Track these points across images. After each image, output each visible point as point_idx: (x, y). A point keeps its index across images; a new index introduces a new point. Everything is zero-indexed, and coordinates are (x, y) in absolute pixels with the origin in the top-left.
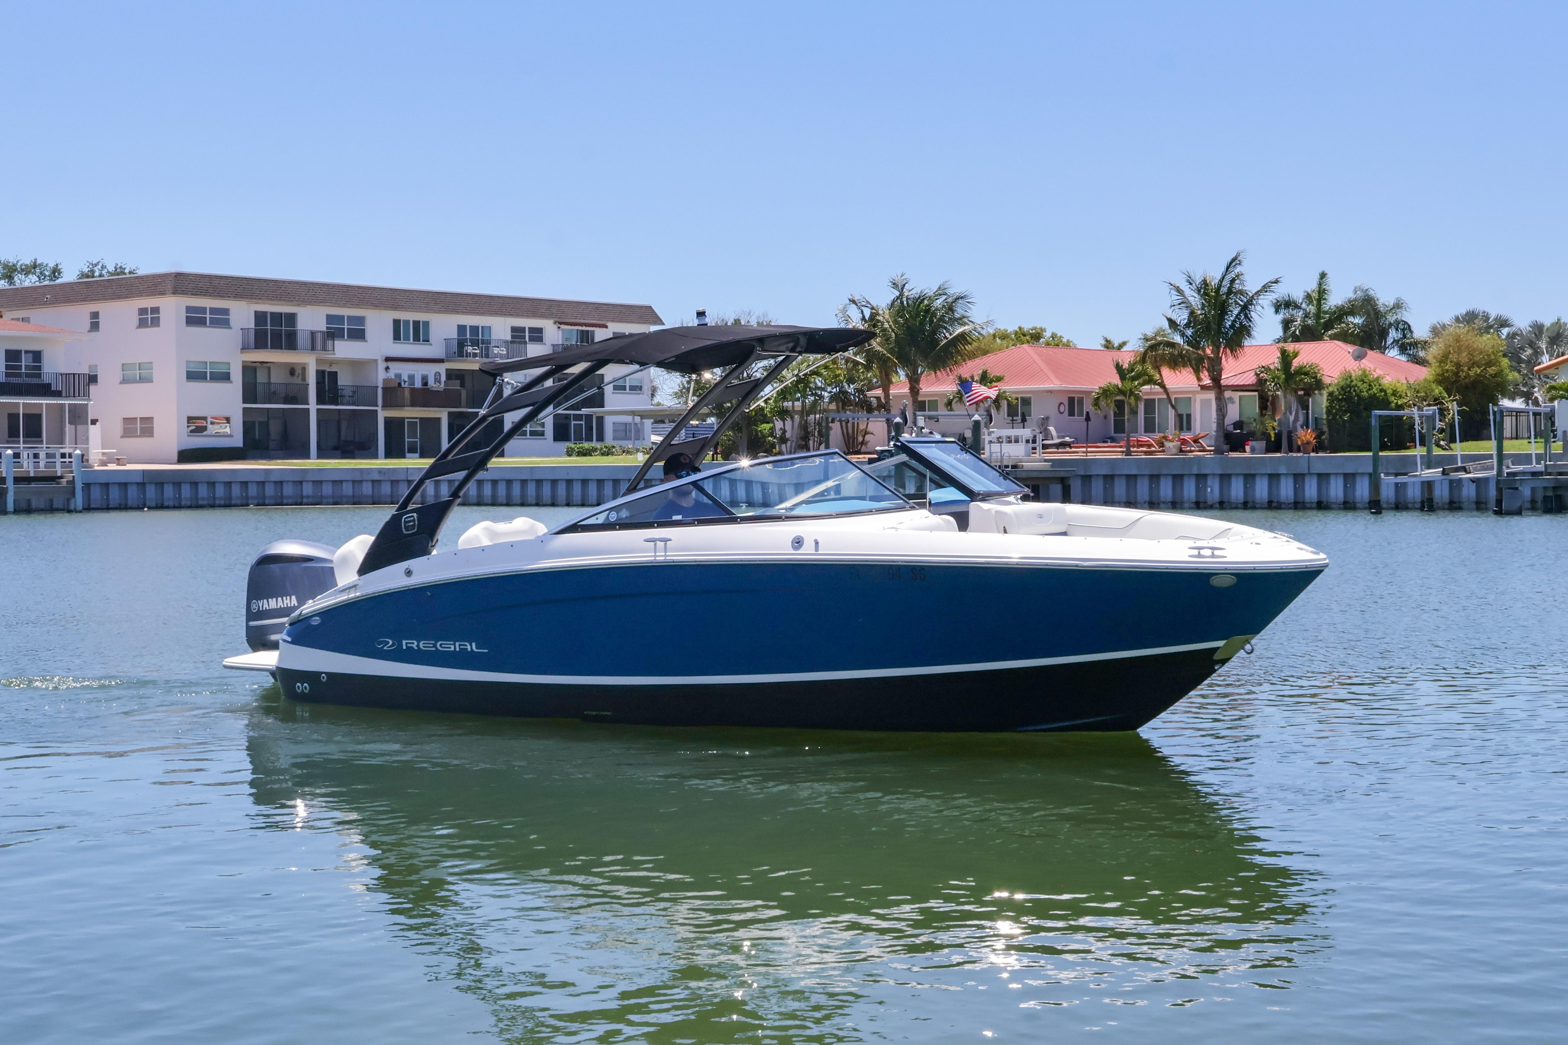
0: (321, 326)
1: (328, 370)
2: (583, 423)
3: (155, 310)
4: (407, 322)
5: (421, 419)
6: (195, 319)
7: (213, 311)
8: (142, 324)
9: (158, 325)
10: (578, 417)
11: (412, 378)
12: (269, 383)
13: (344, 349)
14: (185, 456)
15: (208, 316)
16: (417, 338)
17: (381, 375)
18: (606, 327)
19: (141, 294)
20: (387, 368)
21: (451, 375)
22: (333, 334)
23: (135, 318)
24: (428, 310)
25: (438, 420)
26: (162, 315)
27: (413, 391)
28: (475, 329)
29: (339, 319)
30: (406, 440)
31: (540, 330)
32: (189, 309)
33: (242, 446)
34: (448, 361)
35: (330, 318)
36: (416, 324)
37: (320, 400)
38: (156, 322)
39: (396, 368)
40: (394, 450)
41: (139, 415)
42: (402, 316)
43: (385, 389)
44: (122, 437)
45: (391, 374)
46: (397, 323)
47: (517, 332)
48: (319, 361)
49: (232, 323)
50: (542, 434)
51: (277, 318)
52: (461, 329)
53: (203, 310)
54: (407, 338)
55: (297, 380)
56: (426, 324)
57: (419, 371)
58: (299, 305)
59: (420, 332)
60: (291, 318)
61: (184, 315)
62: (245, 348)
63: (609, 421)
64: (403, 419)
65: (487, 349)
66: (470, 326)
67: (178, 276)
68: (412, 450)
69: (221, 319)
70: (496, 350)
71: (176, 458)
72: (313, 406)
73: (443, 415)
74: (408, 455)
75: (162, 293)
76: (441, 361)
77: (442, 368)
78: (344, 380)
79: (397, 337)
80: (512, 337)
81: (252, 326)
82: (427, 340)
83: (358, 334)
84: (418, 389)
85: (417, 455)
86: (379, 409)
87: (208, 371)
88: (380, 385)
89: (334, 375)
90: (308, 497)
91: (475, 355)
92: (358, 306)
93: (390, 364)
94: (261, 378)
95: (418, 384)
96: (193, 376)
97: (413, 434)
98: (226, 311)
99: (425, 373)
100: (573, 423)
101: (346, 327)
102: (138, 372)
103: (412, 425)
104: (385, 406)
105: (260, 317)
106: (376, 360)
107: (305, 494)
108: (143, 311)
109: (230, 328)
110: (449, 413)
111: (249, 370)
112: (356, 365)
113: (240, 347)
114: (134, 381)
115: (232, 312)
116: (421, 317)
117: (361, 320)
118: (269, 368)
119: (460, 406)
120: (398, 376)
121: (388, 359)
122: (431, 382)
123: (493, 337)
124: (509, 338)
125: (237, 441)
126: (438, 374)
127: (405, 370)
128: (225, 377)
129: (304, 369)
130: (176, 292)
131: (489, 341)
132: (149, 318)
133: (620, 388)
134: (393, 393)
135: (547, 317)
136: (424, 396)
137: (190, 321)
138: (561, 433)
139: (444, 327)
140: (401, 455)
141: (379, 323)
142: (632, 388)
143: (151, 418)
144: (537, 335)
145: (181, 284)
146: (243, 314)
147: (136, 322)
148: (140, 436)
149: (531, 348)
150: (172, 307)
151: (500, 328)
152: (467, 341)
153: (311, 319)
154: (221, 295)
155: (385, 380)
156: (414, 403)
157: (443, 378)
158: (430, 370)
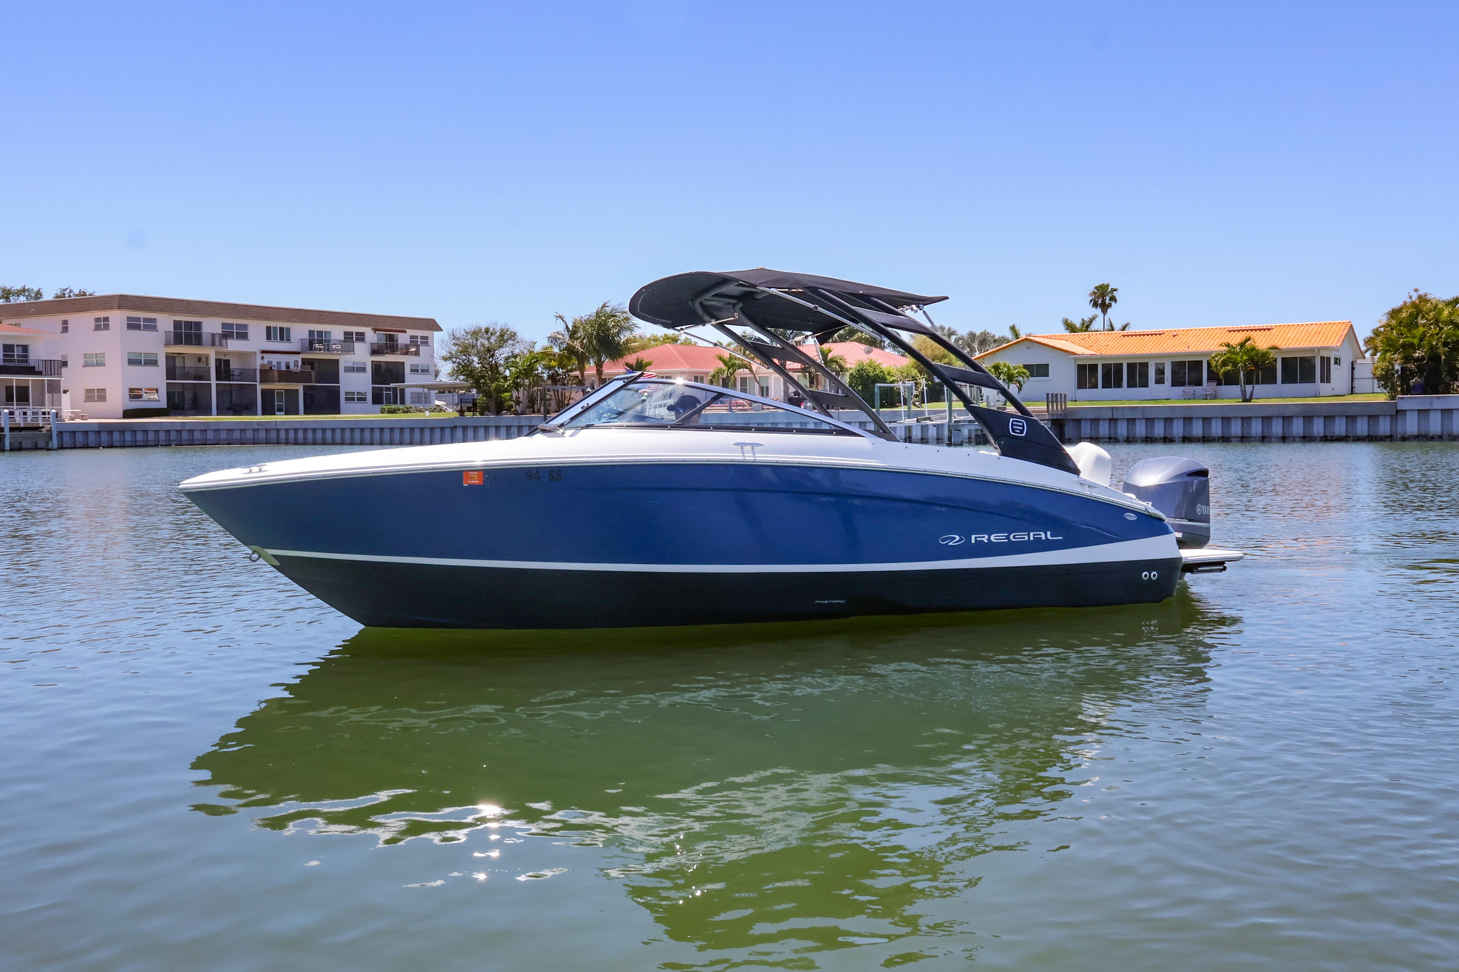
0: (219, 330)
1: (223, 358)
2: (391, 392)
3: (106, 319)
4: (275, 328)
5: (285, 390)
6: (133, 325)
7: (145, 320)
8: (98, 328)
9: (108, 329)
10: (389, 389)
11: (279, 364)
12: (184, 367)
13: (234, 345)
14: (127, 414)
15: (142, 323)
16: (282, 338)
17: (259, 362)
18: (406, 332)
19: (97, 308)
20: (263, 358)
21: (305, 362)
22: (226, 335)
23: (92, 324)
24: (289, 321)
25: (297, 390)
26: (111, 322)
27: (279, 372)
28: (320, 333)
29: (231, 326)
30: (276, 403)
31: (363, 334)
32: (129, 318)
33: (166, 407)
35: (224, 325)
36: (282, 329)
37: (218, 379)
38: (107, 327)
39: (268, 358)
40: (268, 410)
41: (96, 387)
42: (272, 324)
43: (261, 371)
44: (85, 401)
45: (265, 361)
46: (268, 329)
47: (348, 335)
48: (217, 353)
49: (158, 328)
50: (364, 399)
51: (189, 324)
52: (311, 332)
53: (139, 319)
54: (275, 338)
55: (203, 365)
56: (288, 329)
57: (283, 359)
58: (203, 317)
59: (284, 335)
60: (198, 325)
61: (125, 322)
62: (167, 344)
63: (408, 392)
64: (274, 390)
65: (328, 345)
66: (317, 331)
67: (122, 297)
68: (280, 409)
69: (151, 325)
70: (335, 347)
71: (121, 414)
72: (213, 382)
73: (300, 387)
74: (277, 413)
75: (111, 308)
76: (298, 353)
77: (299, 358)
78: (233, 365)
79: (269, 337)
80: (345, 338)
81: (172, 330)
82: (289, 340)
83: (243, 336)
84: (283, 371)
85: (283, 413)
86: (258, 383)
87: (143, 359)
88: (258, 368)
89: (227, 362)
90: (210, 440)
91: (320, 349)
92: (242, 318)
93: (265, 355)
94: (179, 363)
95: (283, 368)
96: (133, 362)
97: (280, 400)
98: (154, 320)
100: (385, 392)
101: (235, 331)
102: (95, 359)
103: (280, 394)
104: (262, 381)
105: (177, 324)
106: (255, 352)
107: (208, 438)
108: (98, 320)
109: (157, 331)
110: (304, 386)
111: (170, 358)
112: (242, 355)
113: (164, 343)
114: (92, 365)
115: (158, 321)
116: (285, 325)
117: (245, 326)
118: (184, 357)
119: (311, 382)
120: (270, 363)
121: (263, 352)
122: (292, 367)
123: (332, 338)
124: (342, 339)
125: (163, 404)
126: (296, 362)
127: (274, 359)
128: (154, 363)
129: (207, 358)
130: (120, 307)
131: (329, 341)
132: (102, 325)
133: (414, 370)
134: (266, 374)
135: (367, 326)
136: (287, 375)
137: (130, 327)
138: (377, 399)
139: (300, 331)
140: (273, 413)
141: (257, 329)
142: (422, 371)
143: (105, 389)
144: (361, 337)
145: (123, 302)
146: (166, 322)
147: (93, 327)
148: (97, 401)
149: (357, 345)
150: (118, 317)
151: (337, 332)
152: (315, 340)
153: (211, 326)
154: (151, 310)
155: (261, 365)
156: (280, 380)
157: (300, 364)
158: (291, 359)
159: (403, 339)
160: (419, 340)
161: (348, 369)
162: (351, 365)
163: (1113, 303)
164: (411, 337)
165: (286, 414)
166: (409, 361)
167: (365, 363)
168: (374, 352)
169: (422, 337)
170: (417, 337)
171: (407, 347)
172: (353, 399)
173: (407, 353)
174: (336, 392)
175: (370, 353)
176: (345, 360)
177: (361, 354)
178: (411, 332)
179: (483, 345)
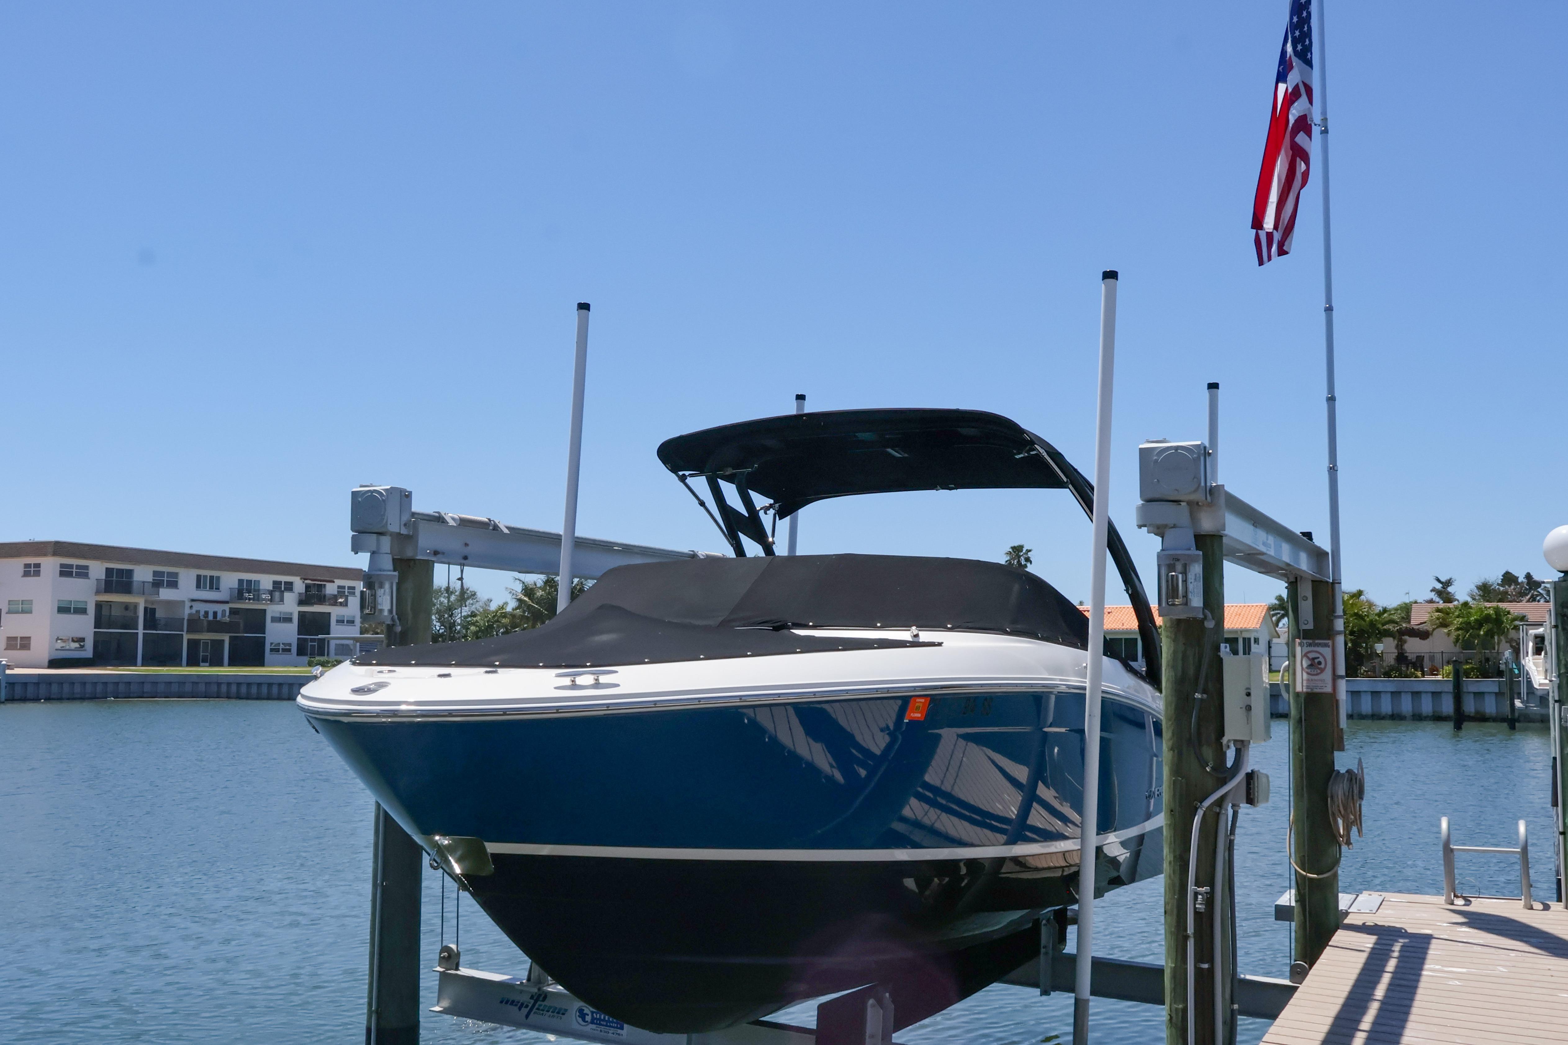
0: (150, 578)
1: (150, 607)
2: (316, 644)
3: (38, 566)
4: (205, 577)
5: (212, 640)
6: (66, 571)
7: (78, 567)
8: (26, 574)
9: (39, 575)
10: (313, 640)
11: (207, 613)
12: (110, 615)
13: (166, 594)
14: (54, 663)
15: (74, 570)
16: (211, 588)
17: (187, 611)
18: (334, 582)
19: (27, 555)
20: (191, 607)
21: (233, 612)
22: (157, 584)
23: (21, 570)
24: (220, 569)
25: (223, 641)
26: (42, 569)
27: (209, 622)
28: (249, 582)
29: (162, 574)
30: (201, 654)
31: (291, 583)
32: (62, 566)
33: (92, 657)
34: (232, 603)
35: (155, 573)
36: (212, 577)
37: (145, 628)
38: (37, 573)
39: (198, 606)
40: (193, 661)
41: (19, 635)
42: (203, 572)
43: (188, 620)
44: (5, 649)
45: (194, 611)
46: (199, 577)
47: (276, 584)
48: (146, 601)
49: (90, 575)
50: (289, 650)
51: (120, 572)
52: (241, 581)
53: (71, 566)
54: (205, 587)
55: (129, 614)
56: (218, 578)
57: (211, 608)
58: (135, 564)
59: (214, 584)
60: (130, 573)
61: (58, 569)
62: (98, 592)
63: (333, 643)
64: (200, 640)
65: (259, 595)
66: (247, 580)
67: (57, 543)
68: (205, 660)
69: (83, 573)
70: (264, 596)
71: (46, 664)
72: (141, 631)
73: (226, 638)
74: (201, 664)
75: (45, 555)
76: (227, 602)
77: (226, 607)
78: (159, 614)
79: (198, 586)
80: (273, 587)
81: (104, 577)
82: (218, 589)
83: (173, 584)
84: (211, 621)
85: (208, 664)
86: (184, 633)
87: (72, 606)
88: (186, 618)
89: (153, 611)
90: (146, 692)
91: (250, 599)
92: (173, 566)
93: (193, 604)
94: (105, 612)
95: (211, 617)
96: (63, 609)
97: (205, 651)
98: (87, 567)
99: (216, 610)
100: (310, 644)
101: (165, 579)
102: (21, 606)
103: (206, 644)
104: (188, 631)
105: (109, 571)
106: (184, 602)
107: (145, 691)
108: (27, 566)
109: (89, 578)
110: (230, 637)
111: (99, 606)
112: (169, 603)
113: (95, 590)
114: (17, 612)
115: (90, 568)
116: (215, 573)
117: (176, 575)
118: (111, 605)
119: (239, 633)
120: (198, 612)
121: (193, 600)
122: (219, 617)
123: (261, 587)
124: (271, 588)
125: (88, 653)
126: (224, 611)
127: (202, 608)
128: (83, 611)
129: (136, 606)
130: (55, 554)
131: (259, 590)
132: (32, 571)
133: (340, 621)
134: (194, 624)
135: (297, 575)
136: (216, 626)
137: (62, 574)
138: (301, 651)
139: (230, 580)
140: (197, 664)
141: (187, 577)
142: (348, 622)
143: (30, 638)
144: (289, 586)
145: (59, 548)
146: (97, 569)
147: (22, 573)
148: (19, 649)
149: (287, 595)
150: (50, 564)
151: (266, 581)
152: (244, 590)
153: (143, 574)
154: (84, 557)
155: (190, 615)
156: (209, 631)
157: (227, 614)
158: (219, 608)
159: (331, 589)
160: (346, 590)
161: (275, 620)
162: (278, 615)
163: (1029, 564)
164: (339, 587)
165: (211, 665)
166: (335, 612)
167: (291, 614)
168: (301, 603)
169: (349, 588)
170: (344, 587)
171: (335, 597)
172: (278, 650)
173: (335, 604)
174: (261, 643)
175: (297, 602)
176: (273, 610)
177: (290, 605)
178: (339, 582)
179: (441, 603)
